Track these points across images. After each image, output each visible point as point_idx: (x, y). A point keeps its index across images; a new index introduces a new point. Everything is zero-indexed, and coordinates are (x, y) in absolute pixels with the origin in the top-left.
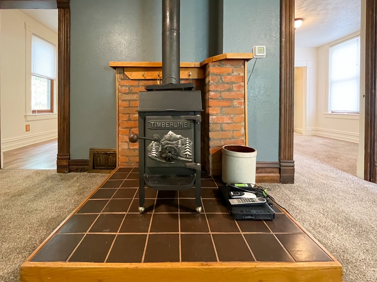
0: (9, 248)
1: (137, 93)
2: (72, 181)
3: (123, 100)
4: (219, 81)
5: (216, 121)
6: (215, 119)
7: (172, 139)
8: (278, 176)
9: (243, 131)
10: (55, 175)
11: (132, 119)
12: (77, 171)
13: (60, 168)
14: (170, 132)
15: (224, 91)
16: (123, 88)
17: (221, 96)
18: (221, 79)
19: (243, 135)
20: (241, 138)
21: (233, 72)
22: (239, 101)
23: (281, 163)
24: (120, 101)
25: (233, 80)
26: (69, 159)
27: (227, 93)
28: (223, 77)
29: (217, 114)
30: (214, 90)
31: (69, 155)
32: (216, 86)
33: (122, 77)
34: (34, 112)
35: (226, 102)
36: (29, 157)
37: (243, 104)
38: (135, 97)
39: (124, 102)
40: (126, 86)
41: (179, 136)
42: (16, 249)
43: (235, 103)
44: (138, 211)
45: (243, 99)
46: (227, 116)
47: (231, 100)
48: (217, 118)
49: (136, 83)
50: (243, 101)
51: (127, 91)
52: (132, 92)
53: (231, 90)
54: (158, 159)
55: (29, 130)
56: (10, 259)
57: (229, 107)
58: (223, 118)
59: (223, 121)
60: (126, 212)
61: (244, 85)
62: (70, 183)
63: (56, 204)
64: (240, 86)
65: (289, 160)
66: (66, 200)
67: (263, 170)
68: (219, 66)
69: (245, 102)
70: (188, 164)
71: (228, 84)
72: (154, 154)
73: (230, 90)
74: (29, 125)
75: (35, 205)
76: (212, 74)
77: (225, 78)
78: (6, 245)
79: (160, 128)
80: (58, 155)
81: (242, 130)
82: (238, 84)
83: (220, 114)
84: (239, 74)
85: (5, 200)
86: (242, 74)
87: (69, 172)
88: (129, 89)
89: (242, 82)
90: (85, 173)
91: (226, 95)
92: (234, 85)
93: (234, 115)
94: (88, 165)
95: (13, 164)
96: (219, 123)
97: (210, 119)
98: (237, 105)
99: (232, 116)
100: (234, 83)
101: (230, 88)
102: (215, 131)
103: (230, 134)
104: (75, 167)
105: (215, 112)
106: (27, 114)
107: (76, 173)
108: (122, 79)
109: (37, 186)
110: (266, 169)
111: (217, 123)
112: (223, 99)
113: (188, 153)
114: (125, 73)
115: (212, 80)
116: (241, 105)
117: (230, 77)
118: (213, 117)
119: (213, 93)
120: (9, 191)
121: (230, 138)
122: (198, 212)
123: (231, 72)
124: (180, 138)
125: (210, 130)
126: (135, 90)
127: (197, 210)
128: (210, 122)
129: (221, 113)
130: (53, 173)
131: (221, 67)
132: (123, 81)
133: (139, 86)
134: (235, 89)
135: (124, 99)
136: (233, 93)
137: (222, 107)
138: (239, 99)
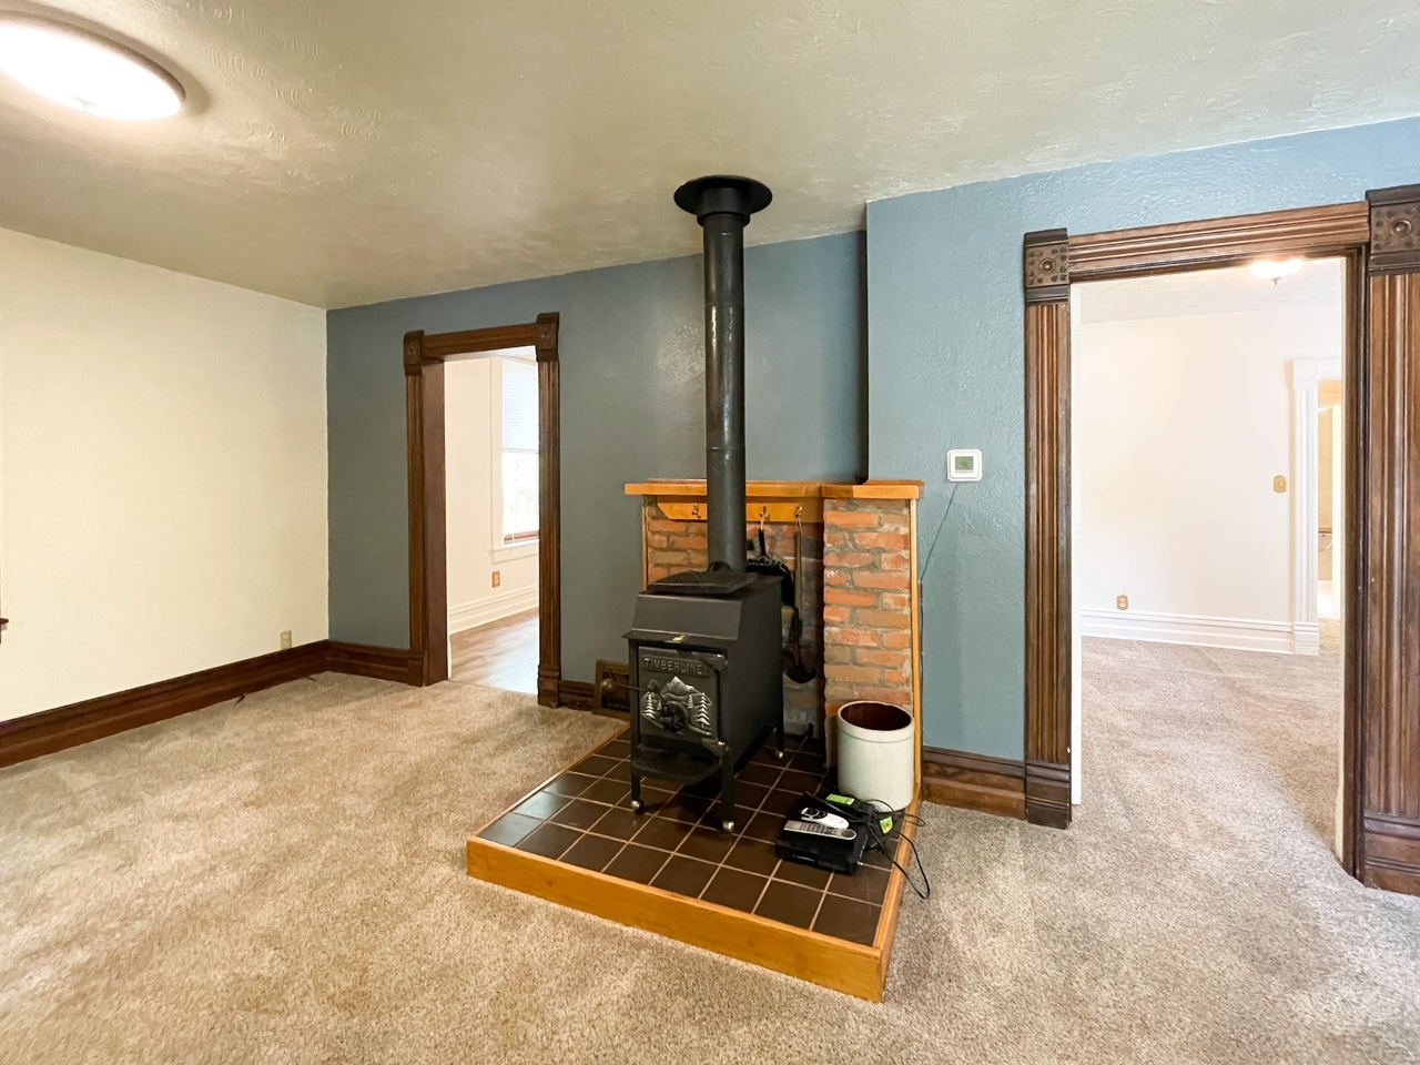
0: (457, 821)
1: (685, 550)
2: (559, 728)
3: (658, 565)
4: (847, 546)
5: (839, 639)
6: (836, 634)
7: (677, 692)
8: (1021, 801)
9: (909, 670)
10: (533, 709)
12: (572, 705)
13: (544, 696)
14: (676, 679)
15: (861, 568)
16: (657, 537)
17: (852, 582)
18: (852, 540)
19: (907, 681)
20: (901, 689)
21: (881, 525)
22: (897, 595)
23: (1028, 767)
24: (650, 566)
25: (882, 543)
26: (559, 677)
27: (866, 574)
28: (855, 535)
29: (842, 623)
30: (834, 564)
31: (560, 671)
32: (840, 557)
33: (655, 514)
34: (508, 539)
35: (864, 596)
36: (497, 655)
37: (907, 603)
38: (682, 558)
39: (660, 569)
40: (662, 534)
41: (689, 687)
42: (465, 824)
43: (888, 600)
44: (630, 806)
45: (907, 591)
46: (865, 630)
47: (877, 593)
48: (842, 633)
49: (681, 527)
50: (907, 596)
51: (665, 545)
52: (676, 546)
53: (876, 567)
54: (656, 723)
55: (498, 585)
56: (457, 835)
57: (874, 607)
58: (856, 635)
59: (857, 641)
60: (614, 804)
61: (907, 558)
62: (554, 732)
63: (524, 769)
64: (899, 561)
65: (1052, 762)
66: (541, 764)
67: (976, 776)
68: (847, 507)
69: (910, 600)
70: (704, 740)
71: (868, 551)
72: (650, 713)
73: (873, 567)
74: (498, 573)
75: (494, 764)
76: (830, 529)
77: (861, 538)
78: (453, 816)
79: (659, 670)
80: (539, 667)
81: (905, 667)
82: (894, 555)
83: (850, 623)
84: (897, 529)
85: (454, 747)
86: (903, 530)
87: (559, 706)
88: (668, 539)
89: (905, 548)
90: (588, 714)
91: (863, 578)
92: (884, 556)
93: (884, 629)
94: (593, 696)
95: (466, 670)
96: (847, 645)
97: (826, 634)
98: (893, 606)
99: (879, 630)
100: (885, 551)
101: (873, 563)
102: (839, 663)
103: (875, 674)
104: (571, 697)
105: (837, 619)
106: (496, 548)
107: (570, 711)
108: (654, 518)
109: (501, 729)
110: (987, 775)
111: (842, 645)
112: (857, 589)
113: (703, 720)
114: (659, 505)
115: (829, 543)
116: (903, 605)
117: (874, 535)
118: (834, 629)
119: (832, 573)
120: (458, 730)
121: (875, 685)
122: (727, 832)
123: (876, 524)
124: (691, 692)
125: (826, 659)
126: (680, 542)
127: (725, 826)
128: (825, 640)
129: (852, 620)
130: (531, 704)
131: (851, 510)
132: (655, 523)
133: (687, 536)
134: (885, 566)
135: (660, 561)
136: (879, 576)
137: (855, 608)
138: (896, 591)
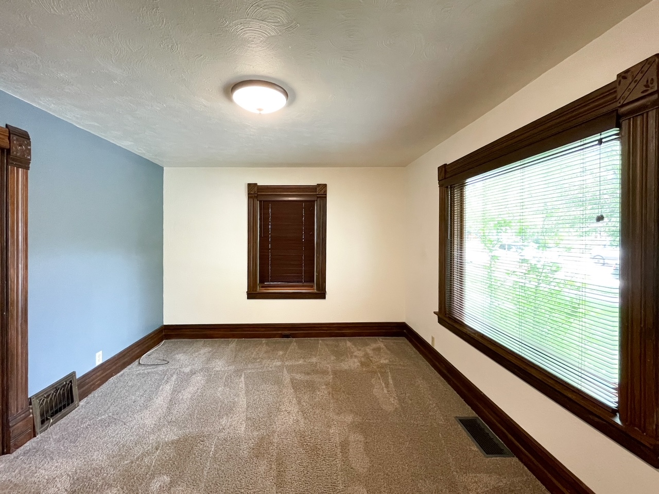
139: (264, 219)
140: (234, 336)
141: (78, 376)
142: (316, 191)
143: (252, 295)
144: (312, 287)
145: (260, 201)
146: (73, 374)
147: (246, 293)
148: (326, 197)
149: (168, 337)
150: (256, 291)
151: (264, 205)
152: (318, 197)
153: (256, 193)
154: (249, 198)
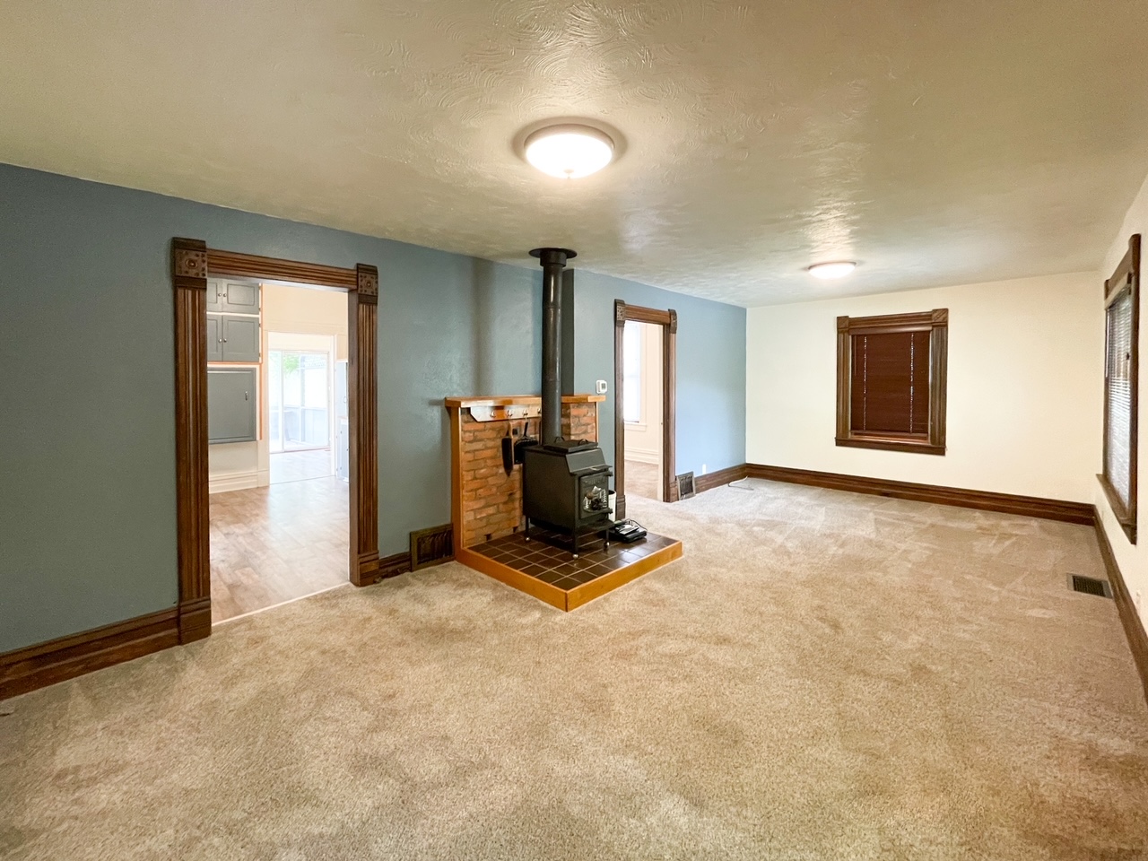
1: (483, 440)
3: (466, 452)
4: (578, 424)
7: (596, 492)
11: (478, 476)
12: (392, 574)
13: (368, 577)
14: (595, 487)
16: (467, 434)
21: (588, 413)
24: (462, 453)
25: (588, 421)
26: (378, 558)
28: (580, 419)
30: (574, 433)
31: (378, 553)
32: (576, 429)
33: (467, 419)
38: (480, 446)
39: (468, 455)
40: (470, 432)
41: (599, 489)
49: (481, 426)
51: (472, 438)
52: (478, 438)
64: (593, 428)
68: (577, 406)
70: (605, 509)
71: (584, 425)
72: (587, 506)
76: (572, 417)
77: (582, 420)
79: (590, 485)
84: (592, 414)
88: (474, 435)
89: (594, 422)
92: (589, 426)
94: (409, 560)
100: (589, 424)
104: (390, 569)
108: (466, 422)
123: (586, 413)
124: (600, 491)
126: (480, 435)
131: (579, 408)
132: (467, 425)
133: (485, 431)
134: (589, 431)
135: (468, 450)
139: (857, 355)
140: (818, 485)
141: (695, 476)
142: (930, 319)
143: (841, 441)
144: (925, 439)
145: (853, 336)
146: (692, 473)
147: (834, 440)
148: (946, 326)
149: (751, 475)
150: (847, 437)
151: (858, 340)
152: (933, 326)
153: (847, 327)
154: (839, 332)
